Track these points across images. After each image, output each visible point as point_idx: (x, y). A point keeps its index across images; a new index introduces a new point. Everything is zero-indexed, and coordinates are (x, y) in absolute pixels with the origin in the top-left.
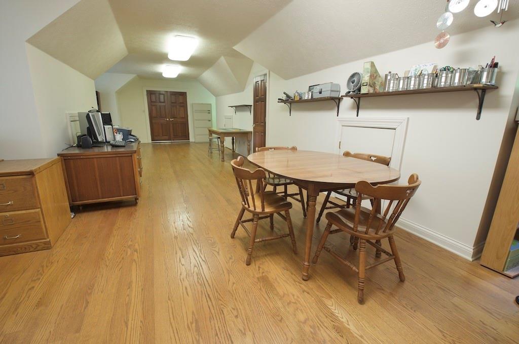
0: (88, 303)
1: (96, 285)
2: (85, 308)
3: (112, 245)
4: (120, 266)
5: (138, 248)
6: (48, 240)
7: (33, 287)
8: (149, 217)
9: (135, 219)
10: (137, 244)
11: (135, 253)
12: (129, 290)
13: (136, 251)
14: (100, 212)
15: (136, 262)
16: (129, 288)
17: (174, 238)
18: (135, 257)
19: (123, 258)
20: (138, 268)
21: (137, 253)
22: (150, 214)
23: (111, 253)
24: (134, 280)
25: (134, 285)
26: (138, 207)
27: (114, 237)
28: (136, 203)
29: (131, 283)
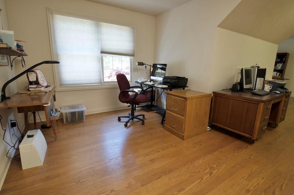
0: (160, 178)
1: (172, 173)
2: (156, 179)
3: (205, 159)
4: (193, 174)
5: (214, 174)
6: (183, 135)
7: (159, 152)
8: (250, 158)
9: (238, 152)
10: (217, 170)
11: (209, 175)
12: (178, 192)
13: (211, 174)
14: (225, 135)
15: (202, 180)
16: (179, 191)
17: (247, 190)
18: (205, 178)
19: (199, 172)
20: (197, 185)
21: (210, 176)
22: (253, 156)
23: (199, 163)
24: (186, 190)
25: (183, 192)
26: (250, 146)
27: (212, 155)
28: (253, 142)
29: (184, 189)
